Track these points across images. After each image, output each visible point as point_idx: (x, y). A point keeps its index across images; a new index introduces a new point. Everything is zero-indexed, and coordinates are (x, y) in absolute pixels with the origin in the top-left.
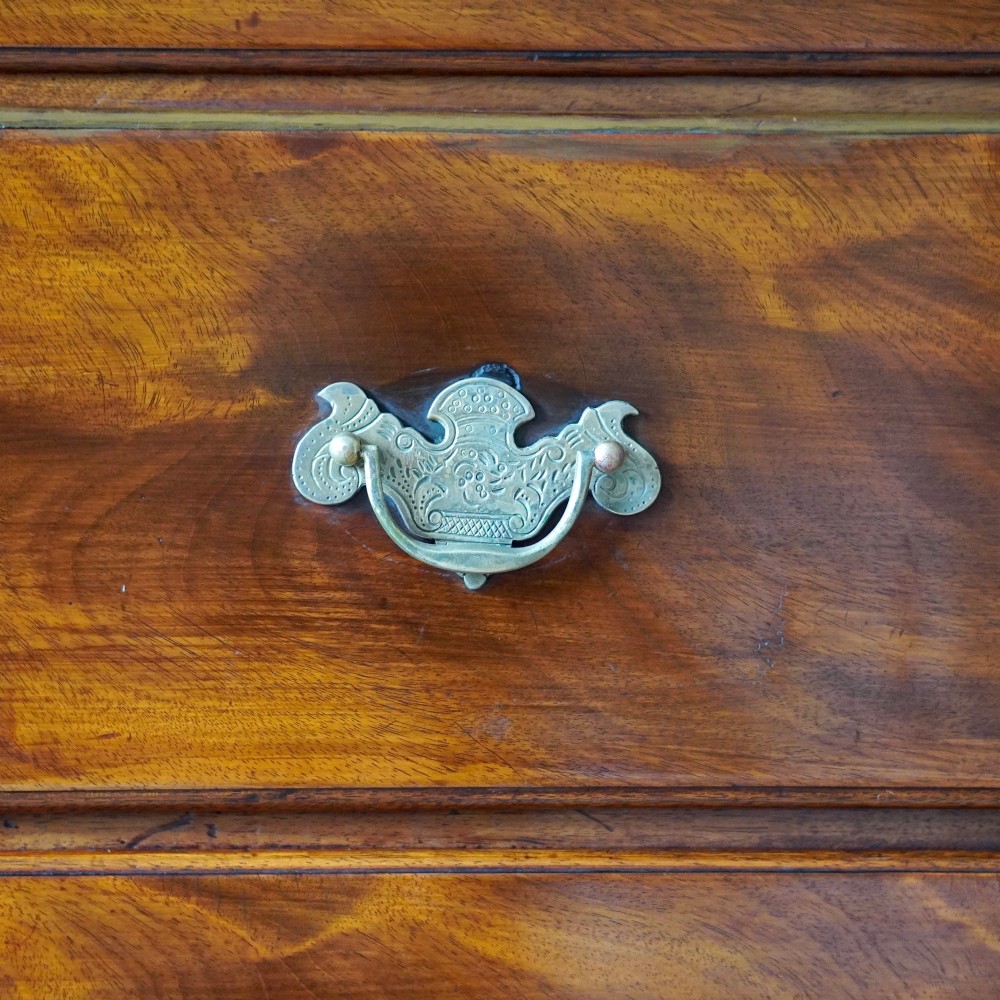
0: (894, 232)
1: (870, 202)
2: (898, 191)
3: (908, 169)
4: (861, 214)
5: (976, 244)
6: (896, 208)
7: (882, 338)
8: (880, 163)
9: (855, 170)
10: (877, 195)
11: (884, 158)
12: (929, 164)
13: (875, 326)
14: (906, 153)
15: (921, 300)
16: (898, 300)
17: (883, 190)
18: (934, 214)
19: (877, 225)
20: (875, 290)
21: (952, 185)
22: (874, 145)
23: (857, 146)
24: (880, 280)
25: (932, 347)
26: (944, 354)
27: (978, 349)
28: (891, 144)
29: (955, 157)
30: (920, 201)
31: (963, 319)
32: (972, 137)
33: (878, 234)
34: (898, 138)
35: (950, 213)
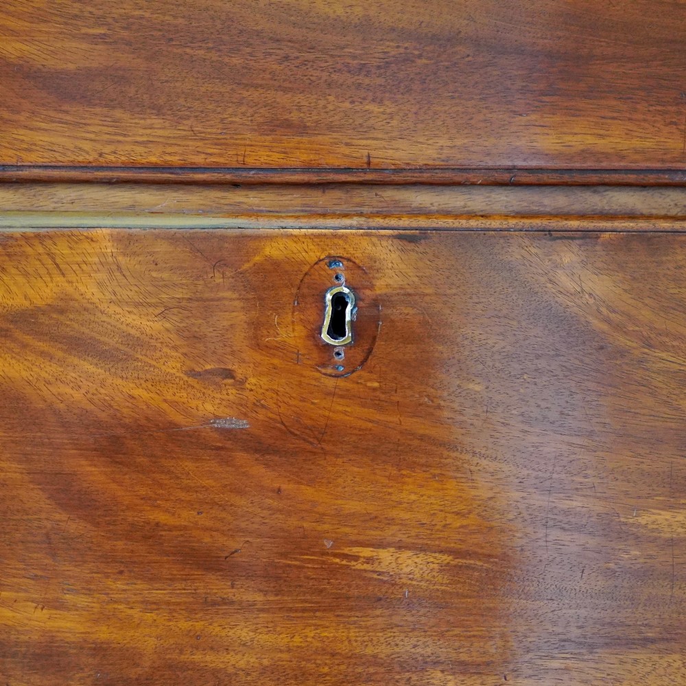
0: (39, 303)
1: (21, 279)
2: (42, 271)
3: (51, 256)
4: (14, 288)
5: (102, 312)
6: (40, 284)
7: (29, 383)
8: (29, 250)
9: (9, 255)
10: (26, 274)
11: (31, 246)
12: (66, 251)
13: (25, 374)
14: (48, 242)
15: (60, 354)
16: (42, 354)
17: (30, 270)
18: (70, 289)
19: (26, 297)
20: (24, 346)
21: (84, 267)
22: (25, 237)
23: (11, 237)
24: (28, 339)
25: (68, 390)
26: (78, 395)
27: (102, 391)
28: (37, 236)
29: (86, 245)
30: (60, 279)
31: (92, 369)
32: (99, 231)
33: (27, 303)
34: (42, 231)
35: (82, 289)
